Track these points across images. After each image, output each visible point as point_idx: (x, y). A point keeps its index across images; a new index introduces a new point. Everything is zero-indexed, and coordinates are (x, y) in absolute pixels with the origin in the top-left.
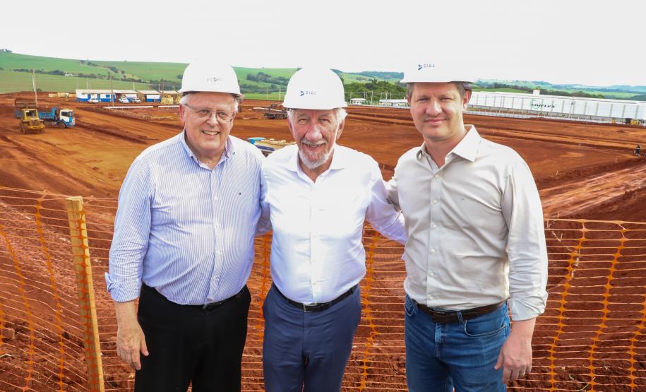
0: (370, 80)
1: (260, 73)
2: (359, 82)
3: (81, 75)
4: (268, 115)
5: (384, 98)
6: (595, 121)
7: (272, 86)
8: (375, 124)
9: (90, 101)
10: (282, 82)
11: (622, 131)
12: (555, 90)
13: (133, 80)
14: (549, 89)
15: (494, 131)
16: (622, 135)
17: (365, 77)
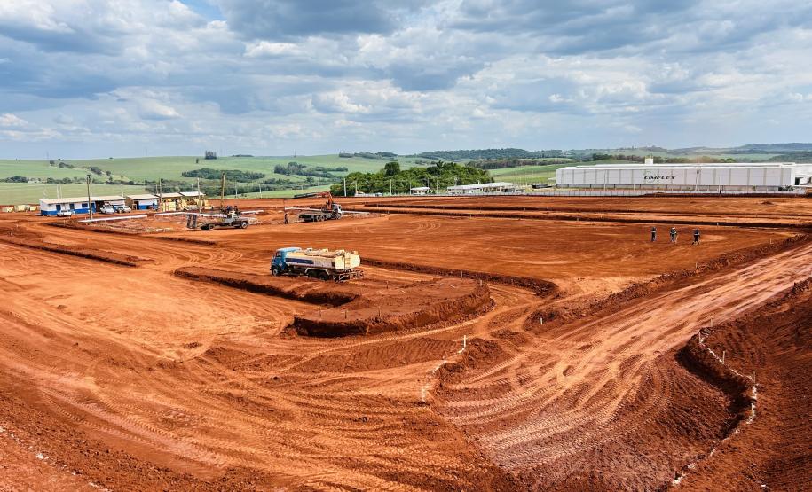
0: (433, 163)
1: (291, 164)
2: (419, 166)
3: (50, 181)
4: (303, 216)
5: (452, 183)
6: (731, 193)
7: (309, 180)
8: (444, 219)
9: (60, 213)
10: (320, 173)
11: (768, 203)
12: (672, 157)
13: (123, 183)
14: (664, 156)
15: (602, 215)
16: (770, 207)
17: (426, 160)
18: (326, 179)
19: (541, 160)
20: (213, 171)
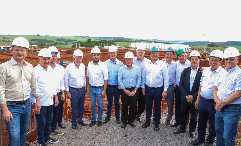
0: (100, 40)
1: (61, 38)
2: (96, 40)
4: (66, 53)
7: (66, 43)
10: (69, 41)
12: (159, 41)
14: (157, 41)
17: (98, 39)
18: (71, 43)
19: (128, 40)
20: (39, 40)
